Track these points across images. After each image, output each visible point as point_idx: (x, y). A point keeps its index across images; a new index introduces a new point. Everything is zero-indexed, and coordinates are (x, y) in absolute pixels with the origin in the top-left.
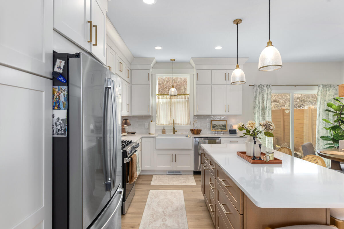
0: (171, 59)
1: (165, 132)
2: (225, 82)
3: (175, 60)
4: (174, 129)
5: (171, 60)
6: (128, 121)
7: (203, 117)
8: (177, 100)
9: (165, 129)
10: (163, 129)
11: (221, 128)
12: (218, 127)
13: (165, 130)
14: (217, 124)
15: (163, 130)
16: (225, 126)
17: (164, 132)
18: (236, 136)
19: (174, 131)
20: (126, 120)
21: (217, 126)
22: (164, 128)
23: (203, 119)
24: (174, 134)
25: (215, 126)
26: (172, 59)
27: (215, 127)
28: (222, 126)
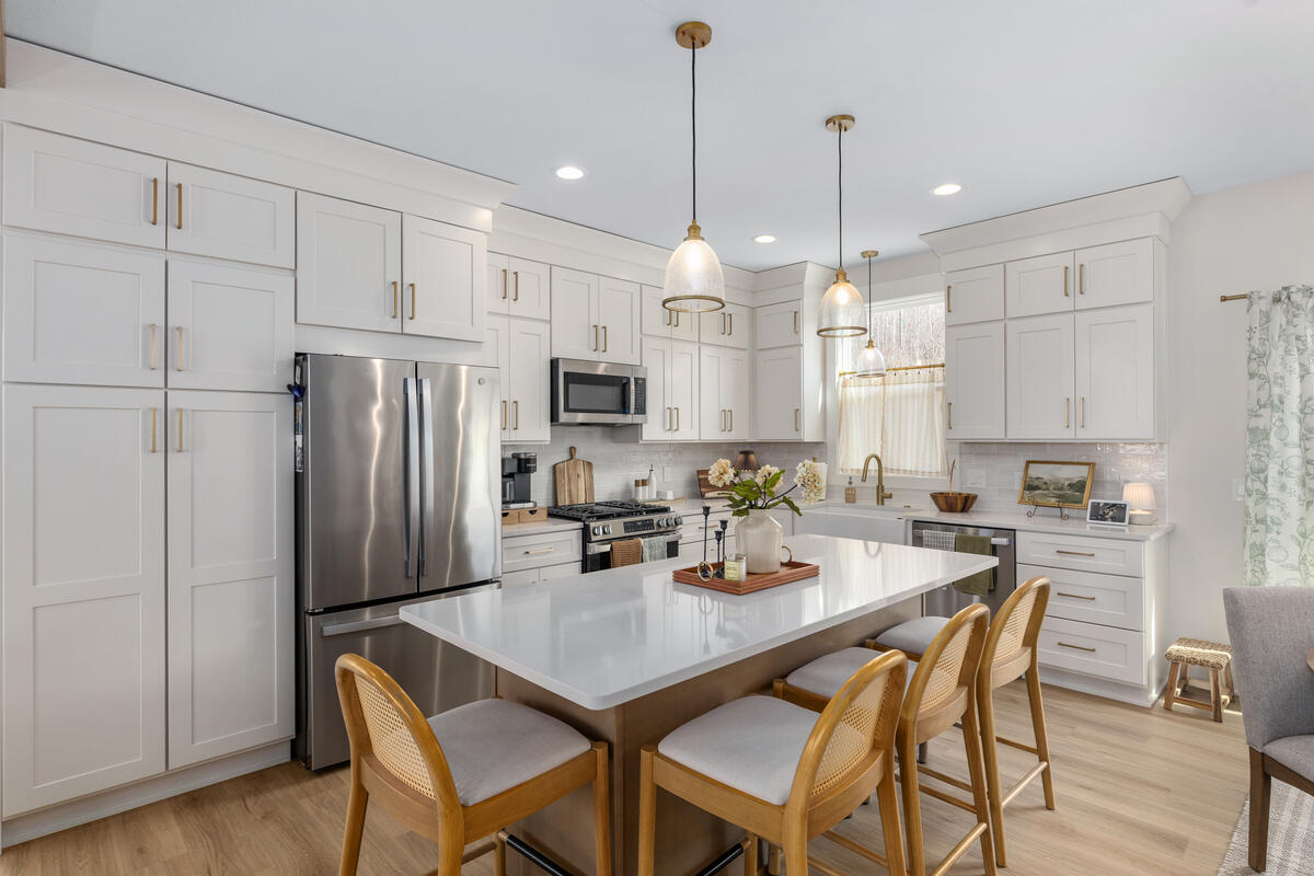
0: (862, 253)
1: (854, 495)
2: (1067, 304)
3: (876, 254)
4: (880, 488)
5: (864, 254)
6: (752, 457)
7: (995, 446)
8: (905, 386)
9: (853, 485)
10: (848, 485)
11: (1059, 492)
12: (1047, 489)
13: (853, 489)
14: (1046, 477)
15: (847, 489)
16: (1080, 486)
17: (851, 497)
18: (1123, 531)
19: (882, 496)
20: (746, 453)
21: (1045, 487)
22: (850, 483)
23: (994, 454)
24: (880, 506)
25: (1036, 483)
26: (867, 252)
27: (1037, 488)
28: (1069, 485)
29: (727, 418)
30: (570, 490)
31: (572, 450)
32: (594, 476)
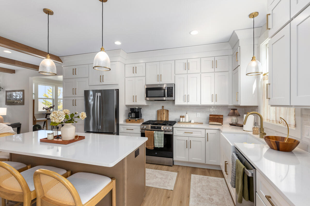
6: (237, 111)
20: (234, 110)
29: (215, 97)
30: (161, 117)
31: (163, 107)
32: (169, 114)
